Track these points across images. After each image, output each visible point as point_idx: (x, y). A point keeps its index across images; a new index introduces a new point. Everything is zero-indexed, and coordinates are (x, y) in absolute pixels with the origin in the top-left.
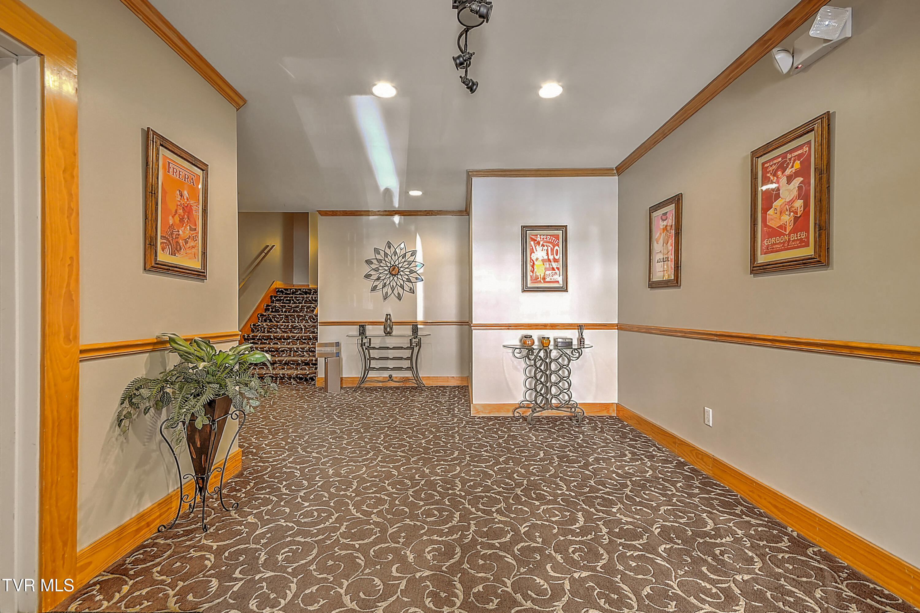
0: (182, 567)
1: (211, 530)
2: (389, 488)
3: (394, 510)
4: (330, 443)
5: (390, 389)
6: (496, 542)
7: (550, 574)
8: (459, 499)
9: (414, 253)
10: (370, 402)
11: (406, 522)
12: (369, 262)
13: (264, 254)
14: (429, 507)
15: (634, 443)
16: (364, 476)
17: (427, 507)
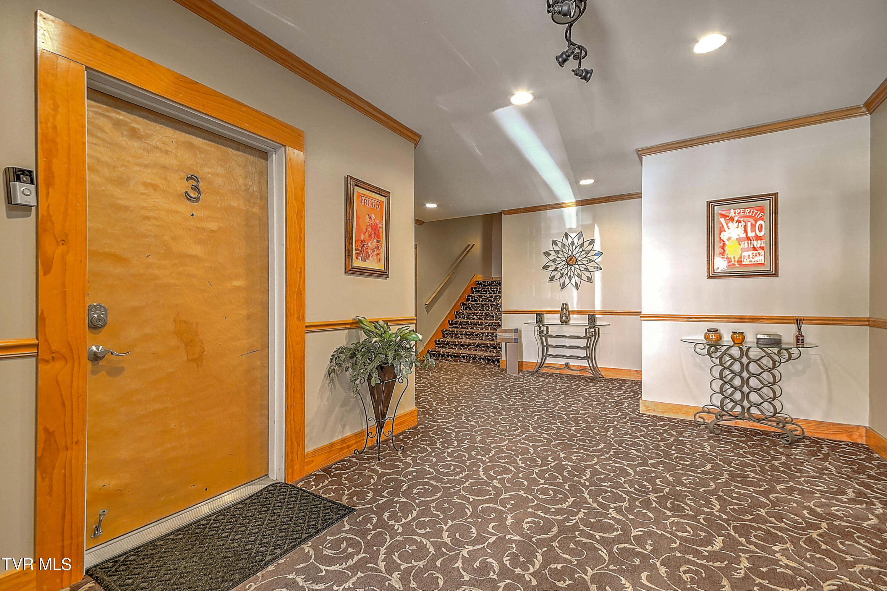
0: (358, 479)
1: (382, 461)
2: (520, 462)
3: (515, 481)
4: (489, 417)
5: (565, 377)
6: (598, 535)
7: (642, 581)
8: (581, 487)
9: (592, 242)
10: (541, 386)
11: (520, 493)
12: (547, 254)
13: (466, 252)
14: (547, 486)
15: (873, 481)
16: (503, 448)
17: (545, 486)
